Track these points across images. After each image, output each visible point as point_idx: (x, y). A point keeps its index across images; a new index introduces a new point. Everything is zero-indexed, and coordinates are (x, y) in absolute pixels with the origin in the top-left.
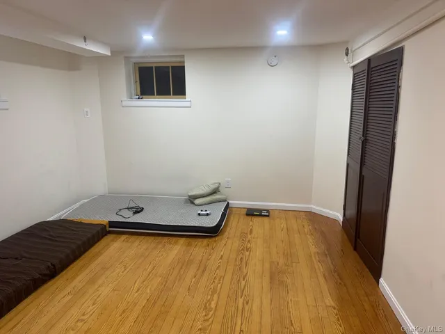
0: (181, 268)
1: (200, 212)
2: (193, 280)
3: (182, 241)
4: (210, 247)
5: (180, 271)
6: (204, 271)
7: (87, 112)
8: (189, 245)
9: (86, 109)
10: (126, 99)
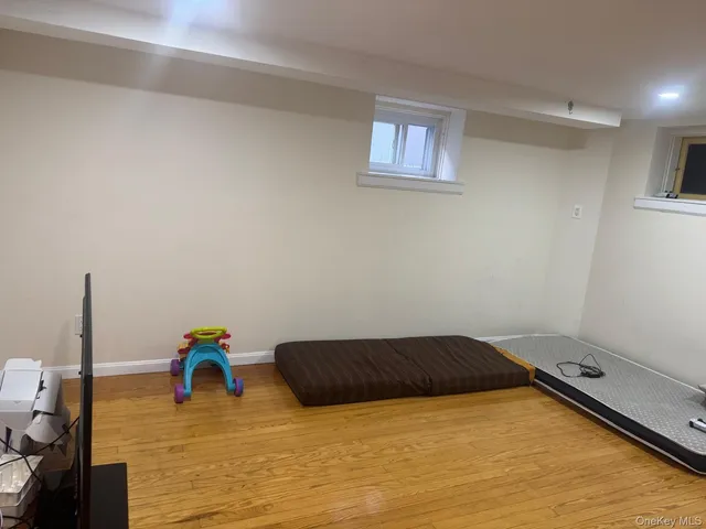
0: (582, 477)
1: (695, 420)
2: (582, 500)
3: (629, 448)
4: (669, 484)
5: (576, 478)
6: (611, 503)
7: (578, 209)
8: (635, 459)
9: (576, 207)
10: (642, 196)
